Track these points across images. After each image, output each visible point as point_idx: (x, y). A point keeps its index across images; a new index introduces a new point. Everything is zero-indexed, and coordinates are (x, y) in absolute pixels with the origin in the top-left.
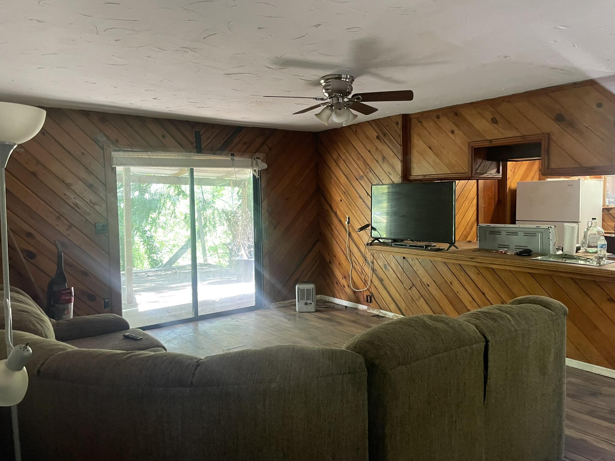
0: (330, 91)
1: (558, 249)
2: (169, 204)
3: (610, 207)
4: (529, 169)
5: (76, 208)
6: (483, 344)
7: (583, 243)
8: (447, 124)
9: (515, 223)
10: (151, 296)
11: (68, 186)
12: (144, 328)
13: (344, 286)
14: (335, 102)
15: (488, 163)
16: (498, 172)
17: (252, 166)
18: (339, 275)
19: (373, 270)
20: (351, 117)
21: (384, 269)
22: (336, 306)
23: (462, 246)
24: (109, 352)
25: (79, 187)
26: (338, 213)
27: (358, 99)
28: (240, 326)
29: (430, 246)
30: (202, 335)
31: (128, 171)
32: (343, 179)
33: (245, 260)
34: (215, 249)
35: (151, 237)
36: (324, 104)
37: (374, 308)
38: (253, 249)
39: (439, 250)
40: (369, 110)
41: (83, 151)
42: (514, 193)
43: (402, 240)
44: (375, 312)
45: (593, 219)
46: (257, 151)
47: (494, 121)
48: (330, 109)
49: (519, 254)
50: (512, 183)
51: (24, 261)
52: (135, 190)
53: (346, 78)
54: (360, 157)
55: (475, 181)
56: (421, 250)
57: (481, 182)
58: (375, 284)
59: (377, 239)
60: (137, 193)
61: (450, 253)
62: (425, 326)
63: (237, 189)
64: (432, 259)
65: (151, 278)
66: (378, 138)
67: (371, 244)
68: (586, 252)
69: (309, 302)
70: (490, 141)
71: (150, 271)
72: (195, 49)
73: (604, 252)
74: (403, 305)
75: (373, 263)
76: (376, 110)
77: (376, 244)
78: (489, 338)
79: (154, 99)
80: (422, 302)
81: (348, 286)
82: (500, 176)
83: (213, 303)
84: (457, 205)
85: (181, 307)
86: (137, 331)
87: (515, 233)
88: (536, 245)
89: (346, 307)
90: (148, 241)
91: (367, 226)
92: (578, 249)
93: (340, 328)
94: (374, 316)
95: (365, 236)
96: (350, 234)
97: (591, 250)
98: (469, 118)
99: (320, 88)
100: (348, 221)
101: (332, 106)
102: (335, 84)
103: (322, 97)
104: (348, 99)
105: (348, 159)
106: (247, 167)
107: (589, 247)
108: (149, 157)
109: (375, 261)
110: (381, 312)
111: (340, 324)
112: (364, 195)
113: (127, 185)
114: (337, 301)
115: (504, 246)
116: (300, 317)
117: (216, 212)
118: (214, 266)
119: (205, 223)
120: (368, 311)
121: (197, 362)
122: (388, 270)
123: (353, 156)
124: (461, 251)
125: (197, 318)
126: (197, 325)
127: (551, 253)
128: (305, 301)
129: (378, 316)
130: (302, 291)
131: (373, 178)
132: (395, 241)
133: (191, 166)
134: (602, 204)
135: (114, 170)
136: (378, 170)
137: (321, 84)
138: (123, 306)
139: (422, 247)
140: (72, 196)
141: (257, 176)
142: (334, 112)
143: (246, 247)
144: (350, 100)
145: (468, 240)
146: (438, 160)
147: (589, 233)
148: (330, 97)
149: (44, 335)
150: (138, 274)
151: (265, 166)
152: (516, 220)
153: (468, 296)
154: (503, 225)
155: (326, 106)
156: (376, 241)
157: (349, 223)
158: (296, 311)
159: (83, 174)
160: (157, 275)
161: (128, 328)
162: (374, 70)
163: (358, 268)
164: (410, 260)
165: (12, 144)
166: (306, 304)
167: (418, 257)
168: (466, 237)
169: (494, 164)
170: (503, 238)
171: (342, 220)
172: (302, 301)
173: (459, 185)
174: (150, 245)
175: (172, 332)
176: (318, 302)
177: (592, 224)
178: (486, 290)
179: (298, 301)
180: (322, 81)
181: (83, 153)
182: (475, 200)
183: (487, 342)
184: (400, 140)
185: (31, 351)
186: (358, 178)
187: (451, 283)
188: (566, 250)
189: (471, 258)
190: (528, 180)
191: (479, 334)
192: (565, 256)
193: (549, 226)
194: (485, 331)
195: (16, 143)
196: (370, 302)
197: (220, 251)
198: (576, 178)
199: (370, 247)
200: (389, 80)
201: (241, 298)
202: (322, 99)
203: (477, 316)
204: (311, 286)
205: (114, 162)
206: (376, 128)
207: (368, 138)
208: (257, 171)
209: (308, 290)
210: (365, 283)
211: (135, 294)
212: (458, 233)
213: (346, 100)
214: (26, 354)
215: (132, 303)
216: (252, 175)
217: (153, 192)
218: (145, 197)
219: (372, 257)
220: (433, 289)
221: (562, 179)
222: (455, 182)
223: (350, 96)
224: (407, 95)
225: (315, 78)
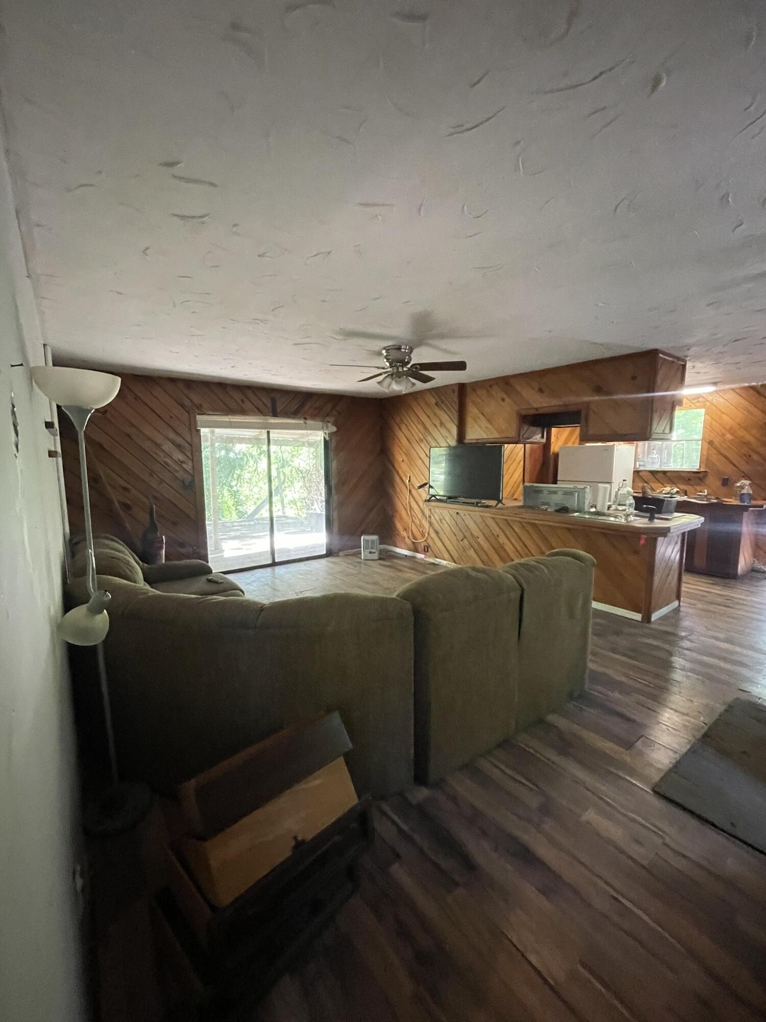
0: (390, 360)
1: (592, 507)
2: (251, 462)
3: (640, 469)
4: (571, 434)
5: (166, 466)
6: (519, 593)
7: (615, 502)
8: (498, 393)
9: (556, 483)
10: (236, 543)
11: (158, 446)
12: (225, 573)
13: (404, 538)
14: (395, 371)
15: (535, 429)
16: (543, 437)
17: (323, 428)
18: (399, 527)
19: (431, 524)
20: (410, 385)
21: (440, 523)
22: (398, 555)
23: (508, 503)
24: (184, 596)
25: (167, 446)
26: (400, 472)
27: (416, 368)
28: (312, 571)
29: (481, 503)
30: (278, 579)
31: (213, 433)
32: (404, 441)
33: (317, 513)
34: (294, 502)
35: (238, 491)
36: (385, 373)
37: (430, 557)
38: (324, 503)
39: (487, 507)
40: (428, 379)
41: (172, 415)
42: (557, 455)
43: (456, 498)
44: (431, 560)
45: (624, 480)
46: (328, 415)
47: (541, 391)
48: (391, 378)
49: (557, 511)
50: (555, 447)
51: (121, 512)
52: (221, 449)
53: (406, 349)
54: (420, 422)
55: (522, 445)
56: (473, 506)
57: (527, 445)
58: (432, 536)
59: (434, 496)
60: (223, 452)
61: (497, 509)
62: (468, 576)
63: (312, 450)
64: (481, 514)
65: (236, 528)
66: (436, 404)
67: (429, 501)
68: (617, 510)
69: (373, 551)
70: (537, 409)
71: (236, 522)
72: (265, 320)
73: (632, 510)
74: (455, 555)
75: (430, 517)
76: (434, 379)
77: (434, 501)
78: (525, 586)
79: (233, 367)
80: (471, 552)
81: (409, 537)
82: (544, 440)
83: (289, 551)
84: (505, 467)
85: (260, 554)
86: (219, 575)
87: (555, 493)
88: (573, 503)
89: (406, 556)
90: (235, 494)
91: (426, 484)
92: (609, 507)
93: (399, 574)
94: (429, 564)
95: (424, 494)
96: (410, 491)
97: (620, 508)
98: (518, 388)
99: (382, 358)
100: (409, 479)
101: (392, 375)
102: (395, 355)
103: (383, 366)
104: (408, 368)
105: (410, 423)
106: (318, 430)
107: (619, 505)
108: (229, 420)
109: (432, 515)
110: (435, 561)
111: (400, 570)
112: (423, 456)
113: (213, 445)
114: (398, 550)
115: (544, 504)
116: (365, 564)
117: (294, 469)
118: (291, 518)
119: (284, 480)
120: (425, 559)
121: (261, 607)
122: (444, 524)
123: (413, 419)
124: (507, 507)
125: (274, 564)
126: (274, 570)
127: (586, 509)
128: (369, 551)
129: (433, 564)
130: (366, 541)
131: (432, 441)
132: (450, 498)
133: (268, 427)
134: (633, 467)
135: (198, 431)
136: (436, 433)
137: (382, 354)
138: (209, 552)
139: (473, 503)
140: (162, 454)
141: (327, 438)
142: (394, 381)
143: (319, 502)
144: (409, 369)
145: (515, 497)
146: (489, 426)
147: (620, 492)
148: (391, 366)
149: (133, 580)
150: (225, 524)
151: (334, 429)
152: (558, 479)
153: (511, 547)
154: (545, 485)
155: (387, 375)
156: (433, 498)
157: (409, 481)
158: (361, 559)
159: (172, 435)
160: (241, 526)
161: (212, 573)
162: (430, 342)
163: (417, 521)
164: (462, 515)
165: (89, 408)
166: (370, 553)
167: (470, 513)
168: (513, 495)
169: (539, 430)
170: (544, 497)
171: (404, 478)
172: (367, 550)
173: (507, 448)
174: (237, 498)
175: (253, 575)
176: (381, 551)
177: (623, 484)
178: (528, 543)
179: (364, 550)
180: (384, 352)
181: (171, 417)
182: (522, 462)
183: (523, 590)
184: (456, 407)
185: (110, 597)
186: (418, 441)
187: (498, 536)
188: (599, 508)
189: (516, 514)
190: (570, 444)
191: (516, 583)
192: (598, 513)
193: (585, 486)
194: (523, 581)
195: (93, 407)
196: (427, 551)
197: (299, 504)
198: (612, 443)
199: (428, 503)
200: (446, 351)
201: (314, 547)
202: (383, 368)
203: (515, 567)
204: (375, 537)
205: (199, 425)
206: (435, 395)
207: (427, 404)
208: (327, 433)
209: (373, 541)
210: (423, 535)
211: (221, 542)
212: (505, 492)
213: (405, 369)
214: (105, 599)
215: (218, 549)
216: (323, 438)
217: (237, 451)
218: (230, 456)
219: (430, 512)
220: (482, 540)
221: (600, 444)
222: (504, 446)
223: (409, 366)
224: (461, 366)
225: (377, 349)
